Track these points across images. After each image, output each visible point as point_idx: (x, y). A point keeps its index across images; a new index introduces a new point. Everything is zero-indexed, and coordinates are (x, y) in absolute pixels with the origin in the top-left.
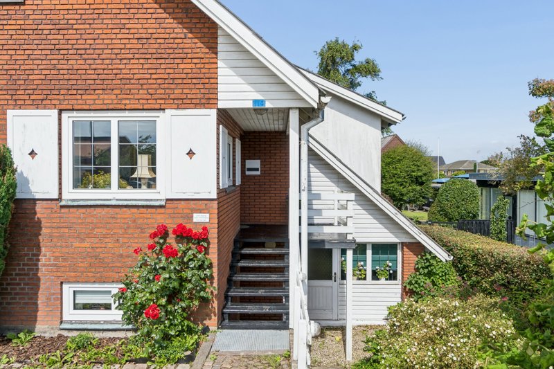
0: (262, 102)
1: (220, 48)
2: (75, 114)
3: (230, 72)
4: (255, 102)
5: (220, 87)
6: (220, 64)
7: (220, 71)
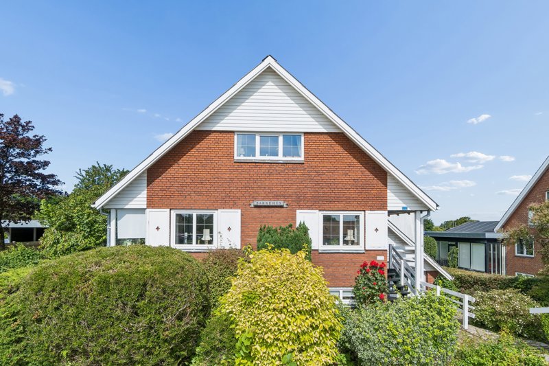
0: (406, 208)
1: (388, 184)
2: (324, 212)
3: (392, 195)
4: (403, 208)
5: (388, 201)
6: (388, 191)
7: (388, 194)
